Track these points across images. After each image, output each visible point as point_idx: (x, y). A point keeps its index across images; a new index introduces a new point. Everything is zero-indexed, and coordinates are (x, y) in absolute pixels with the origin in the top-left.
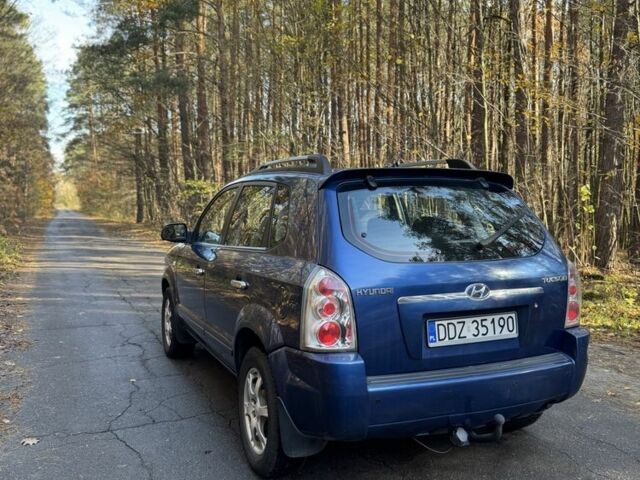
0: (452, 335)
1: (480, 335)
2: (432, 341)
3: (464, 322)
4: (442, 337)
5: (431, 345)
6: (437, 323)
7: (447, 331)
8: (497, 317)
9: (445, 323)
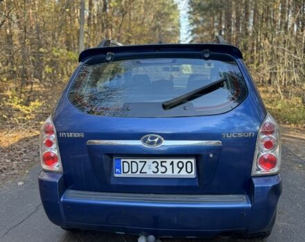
0: (134, 170)
1: (159, 173)
2: (118, 173)
3: (145, 162)
4: (126, 170)
5: (116, 175)
6: (122, 160)
7: (130, 167)
8: (176, 161)
9: (129, 161)
